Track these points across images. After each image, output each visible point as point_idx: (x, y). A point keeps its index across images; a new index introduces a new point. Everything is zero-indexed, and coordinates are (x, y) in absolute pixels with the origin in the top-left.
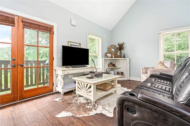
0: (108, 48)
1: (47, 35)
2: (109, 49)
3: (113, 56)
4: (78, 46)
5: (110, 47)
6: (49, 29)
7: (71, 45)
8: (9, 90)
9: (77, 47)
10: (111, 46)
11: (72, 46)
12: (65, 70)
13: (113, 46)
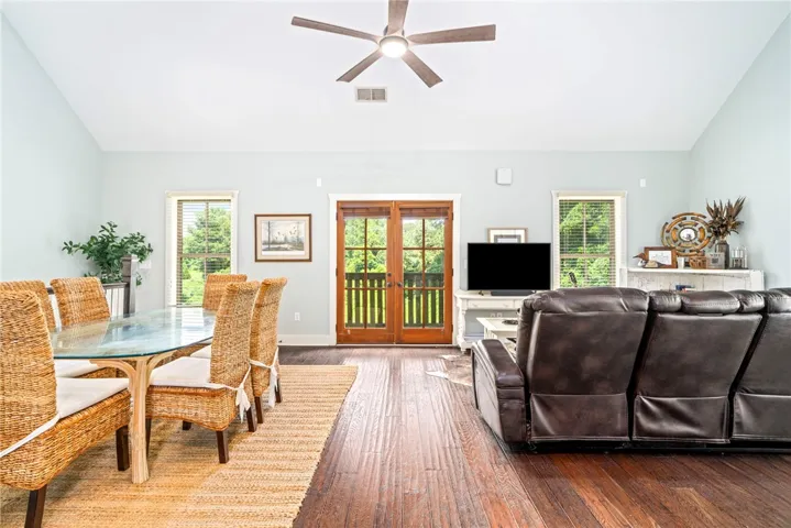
0: (664, 227)
1: (441, 220)
2: (668, 231)
3: (681, 261)
4: (519, 237)
5: (670, 221)
6: (443, 210)
7: (496, 237)
8: (384, 325)
9: (515, 241)
10: (682, 217)
11: (500, 241)
12: (468, 300)
13: (689, 217)
